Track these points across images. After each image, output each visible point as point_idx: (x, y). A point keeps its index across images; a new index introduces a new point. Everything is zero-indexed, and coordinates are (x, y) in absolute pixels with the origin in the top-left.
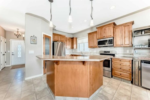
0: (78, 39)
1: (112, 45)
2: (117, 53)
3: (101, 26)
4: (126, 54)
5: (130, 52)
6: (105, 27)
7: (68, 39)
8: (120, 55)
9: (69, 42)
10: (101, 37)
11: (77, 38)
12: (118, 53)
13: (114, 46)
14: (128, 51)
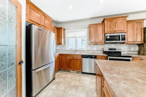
0: (66, 31)
3: (112, 18)
5: (134, 49)
6: (116, 19)
8: (125, 52)
10: (111, 30)
11: (64, 30)
12: (123, 50)
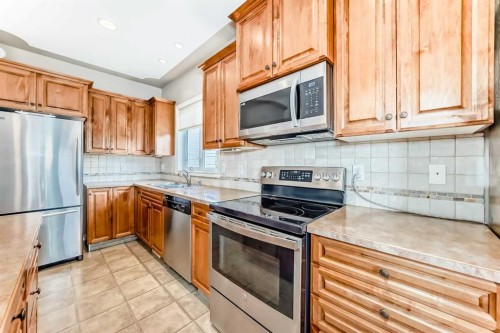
1: (322, 121)
2: (357, 184)
4: (418, 194)
7: (124, 108)
8: (376, 198)
9: (129, 120)
11: (173, 104)
12: (362, 182)
13: (337, 131)
14: (442, 168)
